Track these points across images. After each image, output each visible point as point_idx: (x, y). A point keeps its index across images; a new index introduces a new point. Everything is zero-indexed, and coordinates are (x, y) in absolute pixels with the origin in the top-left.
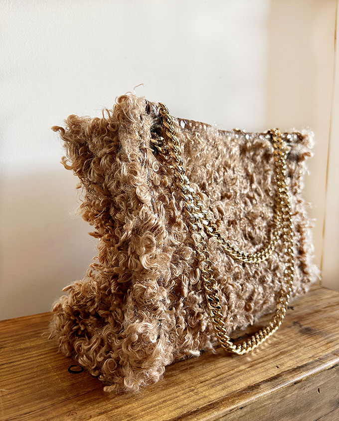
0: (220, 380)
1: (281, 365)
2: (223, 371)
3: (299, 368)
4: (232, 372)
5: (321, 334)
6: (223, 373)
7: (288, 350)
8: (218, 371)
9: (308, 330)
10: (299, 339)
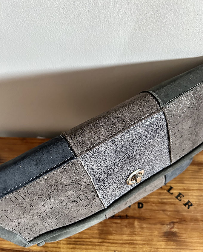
1: (118, 251)
5: (177, 242)
6: (82, 238)
7: (137, 244)
9: (174, 234)
10: (155, 239)
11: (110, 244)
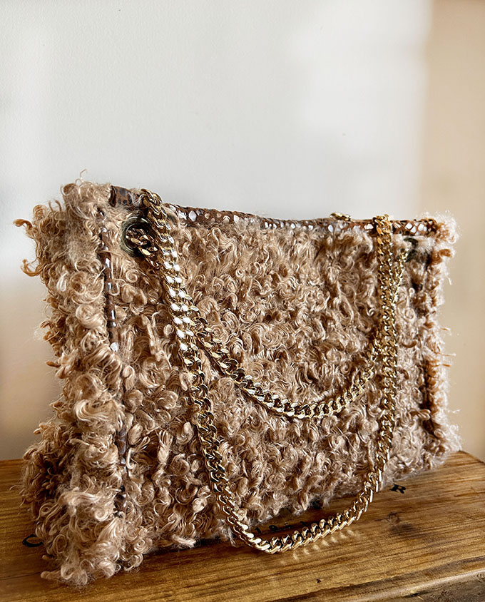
0: (218, 586)
1: (325, 578)
2: (230, 574)
3: (352, 587)
4: (243, 578)
5: (425, 537)
6: (230, 578)
7: (353, 557)
8: (223, 574)
9: (408, 528)
10: (381, 542)
11: (299, 572)
